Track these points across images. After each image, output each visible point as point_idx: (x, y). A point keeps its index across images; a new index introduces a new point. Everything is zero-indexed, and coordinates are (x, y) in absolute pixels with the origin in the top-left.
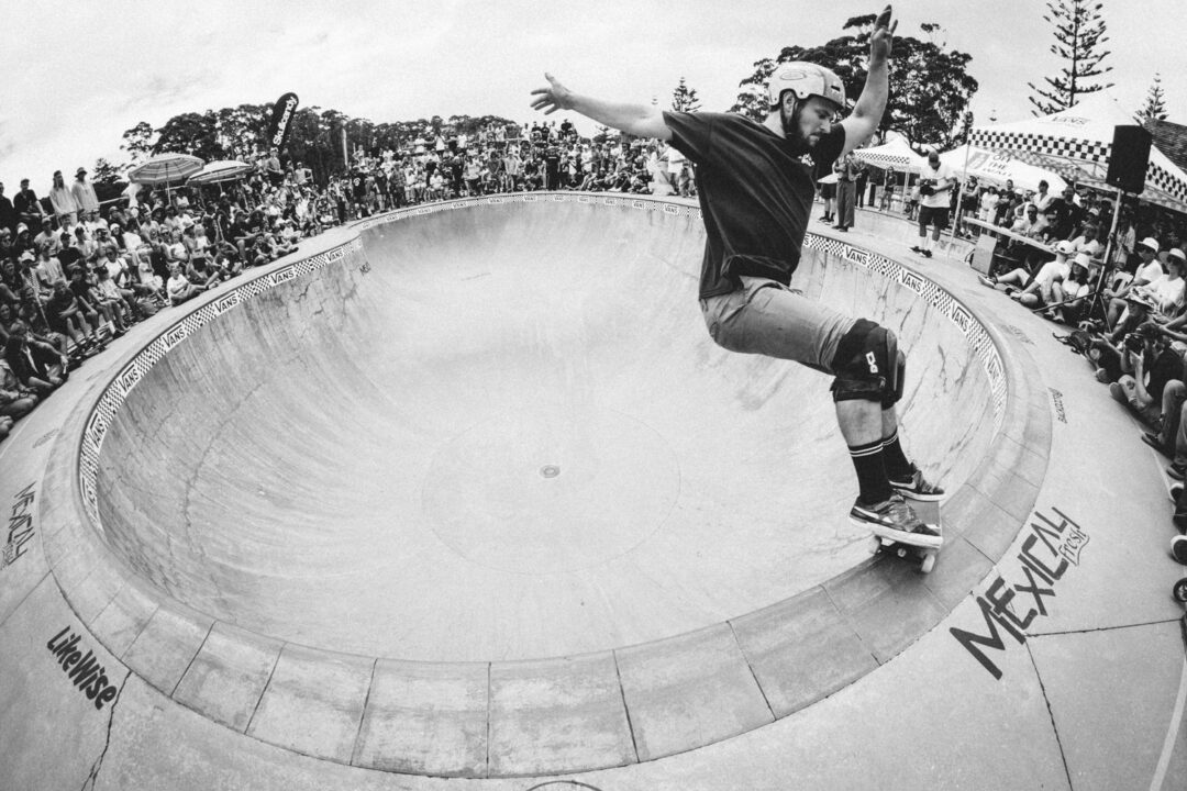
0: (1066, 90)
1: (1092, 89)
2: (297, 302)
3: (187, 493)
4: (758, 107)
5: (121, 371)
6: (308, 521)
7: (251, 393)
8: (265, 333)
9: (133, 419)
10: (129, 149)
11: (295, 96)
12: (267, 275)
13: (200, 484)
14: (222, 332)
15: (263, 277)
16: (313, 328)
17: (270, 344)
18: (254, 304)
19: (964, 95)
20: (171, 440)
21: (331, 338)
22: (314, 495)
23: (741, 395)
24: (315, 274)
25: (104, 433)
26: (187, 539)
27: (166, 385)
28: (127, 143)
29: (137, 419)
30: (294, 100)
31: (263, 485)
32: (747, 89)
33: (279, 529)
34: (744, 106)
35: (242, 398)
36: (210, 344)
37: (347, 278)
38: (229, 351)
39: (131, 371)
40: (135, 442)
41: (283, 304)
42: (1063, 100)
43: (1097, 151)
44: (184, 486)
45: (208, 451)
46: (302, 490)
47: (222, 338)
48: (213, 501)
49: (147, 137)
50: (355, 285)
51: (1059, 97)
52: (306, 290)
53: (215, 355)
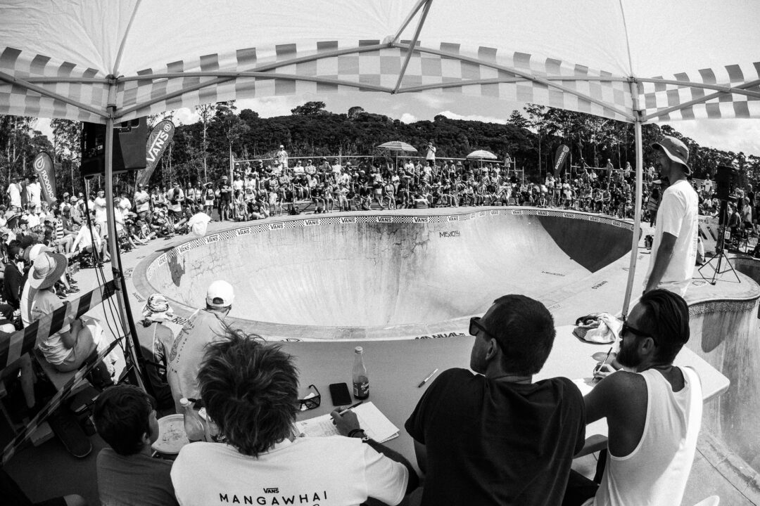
8: (364, 240)
16: (391, 250)
17: (364, 246)
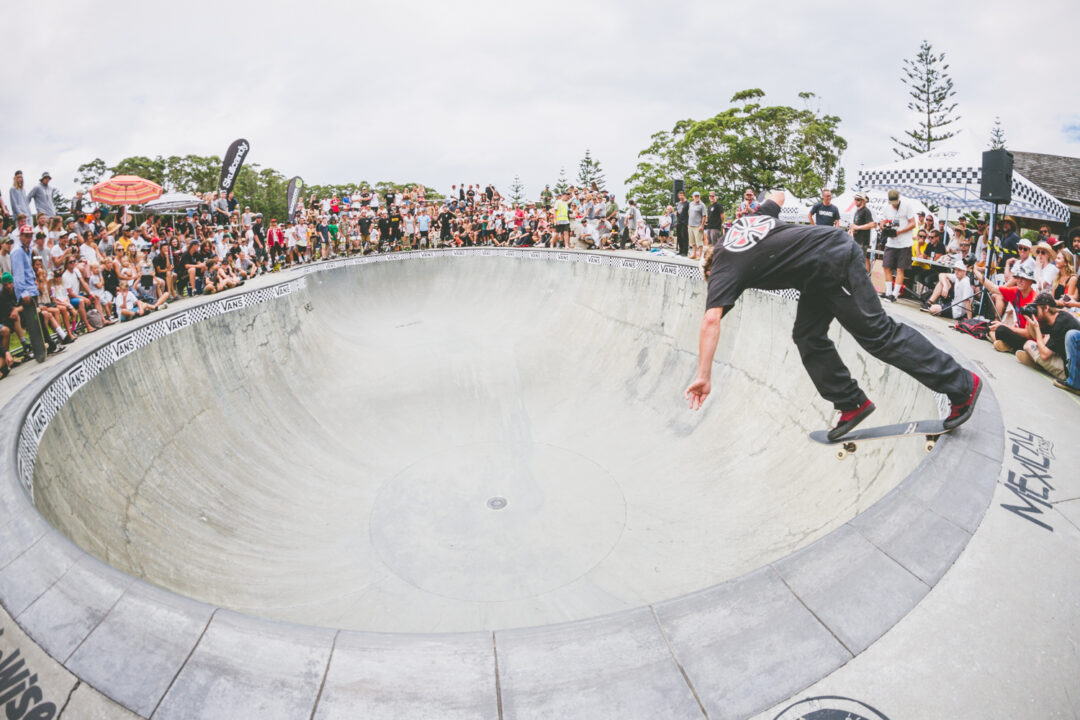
0: (924, 140)
1: (945, 137)
2: (245, 331)
3: (127, 509)
4: (655, 175)
5: (68, 368)
6: (252, 550)
7: (195, 417)
9: (76, 421)
10: (83, 183)
11: (247, 143)
12: (218, 301)
13: (141, 503)
14: (171, 351)
15: (214, 302)
18: (203, 328)
19: (835, 153)
20: (113, 451)
21: (275, 371)
22: (257, 525)
23: (672, 423)
24: (263, 306)
25: (46, 426)
26: (127, 557)
27: (111, 395)
28: (81, 178)
29: (79, 422)
30: (245, 146)
31: (206, 511)
32: (645, 159)
33: (223, 557)
34: (643, 175)
35: (186, 421)
36: (157, 361)
37: (293, 314)
38: (176, 370)
39: (79, 371)
40: (76, 446)
41: (230, 332)
42: (921, 149)
43: (970, 175)
44: (124, 502)
45: (149, 469)
46: (245, 519)
47: (170, 358)
48: (155, 523)
49: (100, 174)
50: (299, 322)
51: (918, 147)
52: (254, 321)
53: (162, 374)
